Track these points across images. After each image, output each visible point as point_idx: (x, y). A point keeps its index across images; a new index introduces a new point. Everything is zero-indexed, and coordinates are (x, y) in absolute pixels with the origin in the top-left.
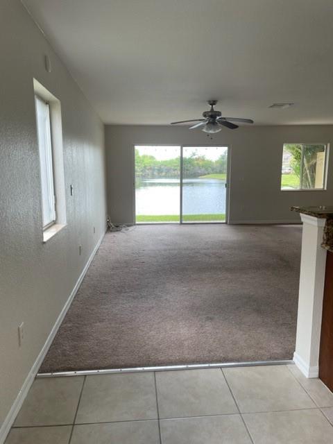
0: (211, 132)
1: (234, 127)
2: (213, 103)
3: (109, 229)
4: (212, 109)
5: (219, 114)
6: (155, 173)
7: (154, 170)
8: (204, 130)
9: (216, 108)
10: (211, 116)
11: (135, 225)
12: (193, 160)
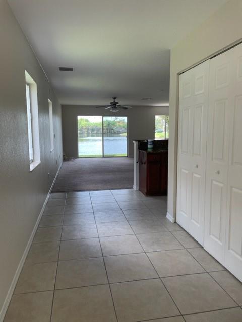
0: (114, 111)
1: (126, 108)
2: (115, 98)
3: (64, 160)
4: (114, 101)
5: (118, 103)
6: (90, 132)
7: (88, 129)
8: (111, 110)
9: (116, 101)
10: (114, 104)
11: (78, 158)
12: (116, 122)
